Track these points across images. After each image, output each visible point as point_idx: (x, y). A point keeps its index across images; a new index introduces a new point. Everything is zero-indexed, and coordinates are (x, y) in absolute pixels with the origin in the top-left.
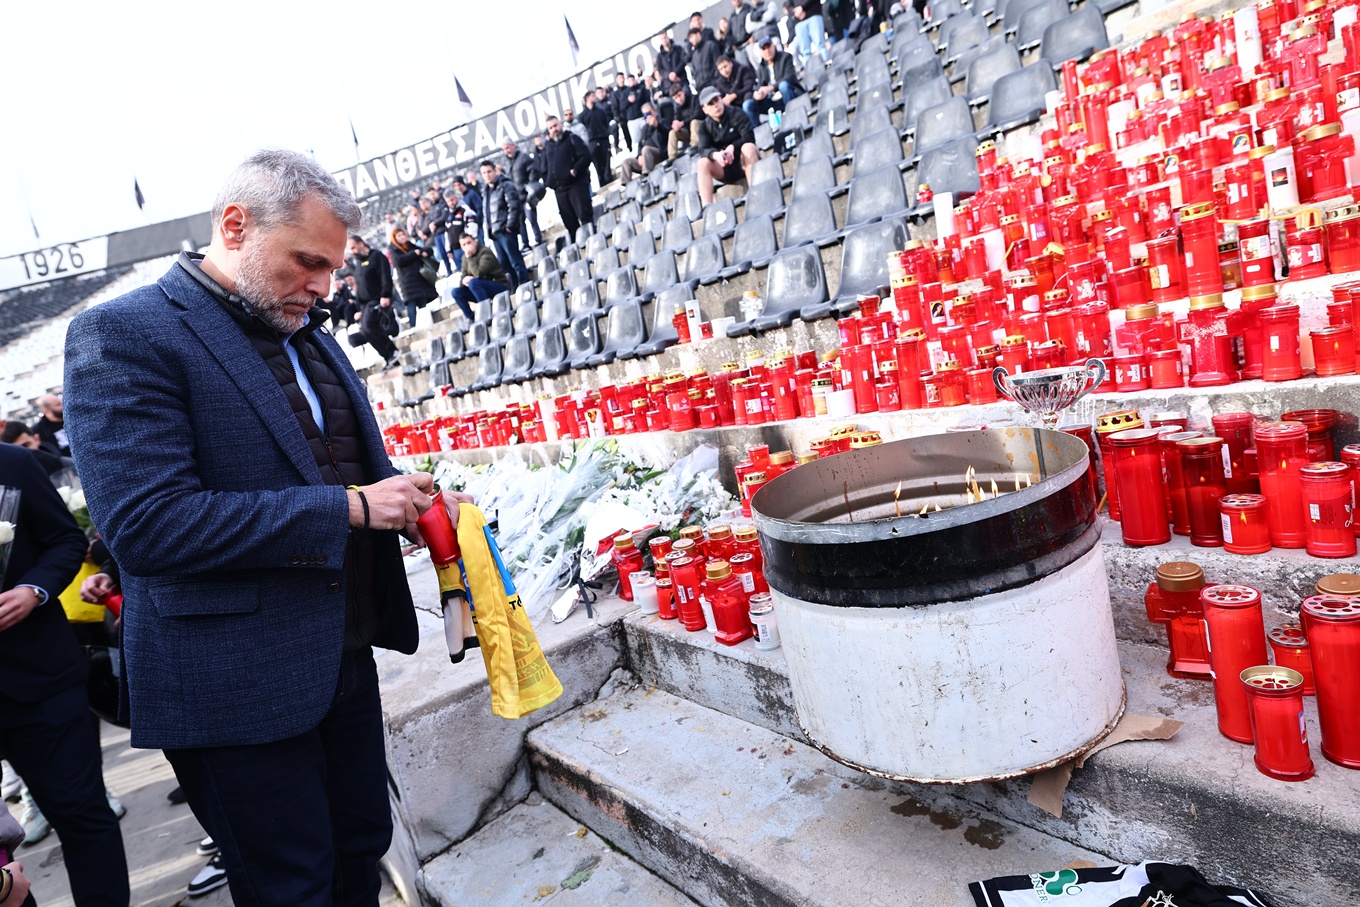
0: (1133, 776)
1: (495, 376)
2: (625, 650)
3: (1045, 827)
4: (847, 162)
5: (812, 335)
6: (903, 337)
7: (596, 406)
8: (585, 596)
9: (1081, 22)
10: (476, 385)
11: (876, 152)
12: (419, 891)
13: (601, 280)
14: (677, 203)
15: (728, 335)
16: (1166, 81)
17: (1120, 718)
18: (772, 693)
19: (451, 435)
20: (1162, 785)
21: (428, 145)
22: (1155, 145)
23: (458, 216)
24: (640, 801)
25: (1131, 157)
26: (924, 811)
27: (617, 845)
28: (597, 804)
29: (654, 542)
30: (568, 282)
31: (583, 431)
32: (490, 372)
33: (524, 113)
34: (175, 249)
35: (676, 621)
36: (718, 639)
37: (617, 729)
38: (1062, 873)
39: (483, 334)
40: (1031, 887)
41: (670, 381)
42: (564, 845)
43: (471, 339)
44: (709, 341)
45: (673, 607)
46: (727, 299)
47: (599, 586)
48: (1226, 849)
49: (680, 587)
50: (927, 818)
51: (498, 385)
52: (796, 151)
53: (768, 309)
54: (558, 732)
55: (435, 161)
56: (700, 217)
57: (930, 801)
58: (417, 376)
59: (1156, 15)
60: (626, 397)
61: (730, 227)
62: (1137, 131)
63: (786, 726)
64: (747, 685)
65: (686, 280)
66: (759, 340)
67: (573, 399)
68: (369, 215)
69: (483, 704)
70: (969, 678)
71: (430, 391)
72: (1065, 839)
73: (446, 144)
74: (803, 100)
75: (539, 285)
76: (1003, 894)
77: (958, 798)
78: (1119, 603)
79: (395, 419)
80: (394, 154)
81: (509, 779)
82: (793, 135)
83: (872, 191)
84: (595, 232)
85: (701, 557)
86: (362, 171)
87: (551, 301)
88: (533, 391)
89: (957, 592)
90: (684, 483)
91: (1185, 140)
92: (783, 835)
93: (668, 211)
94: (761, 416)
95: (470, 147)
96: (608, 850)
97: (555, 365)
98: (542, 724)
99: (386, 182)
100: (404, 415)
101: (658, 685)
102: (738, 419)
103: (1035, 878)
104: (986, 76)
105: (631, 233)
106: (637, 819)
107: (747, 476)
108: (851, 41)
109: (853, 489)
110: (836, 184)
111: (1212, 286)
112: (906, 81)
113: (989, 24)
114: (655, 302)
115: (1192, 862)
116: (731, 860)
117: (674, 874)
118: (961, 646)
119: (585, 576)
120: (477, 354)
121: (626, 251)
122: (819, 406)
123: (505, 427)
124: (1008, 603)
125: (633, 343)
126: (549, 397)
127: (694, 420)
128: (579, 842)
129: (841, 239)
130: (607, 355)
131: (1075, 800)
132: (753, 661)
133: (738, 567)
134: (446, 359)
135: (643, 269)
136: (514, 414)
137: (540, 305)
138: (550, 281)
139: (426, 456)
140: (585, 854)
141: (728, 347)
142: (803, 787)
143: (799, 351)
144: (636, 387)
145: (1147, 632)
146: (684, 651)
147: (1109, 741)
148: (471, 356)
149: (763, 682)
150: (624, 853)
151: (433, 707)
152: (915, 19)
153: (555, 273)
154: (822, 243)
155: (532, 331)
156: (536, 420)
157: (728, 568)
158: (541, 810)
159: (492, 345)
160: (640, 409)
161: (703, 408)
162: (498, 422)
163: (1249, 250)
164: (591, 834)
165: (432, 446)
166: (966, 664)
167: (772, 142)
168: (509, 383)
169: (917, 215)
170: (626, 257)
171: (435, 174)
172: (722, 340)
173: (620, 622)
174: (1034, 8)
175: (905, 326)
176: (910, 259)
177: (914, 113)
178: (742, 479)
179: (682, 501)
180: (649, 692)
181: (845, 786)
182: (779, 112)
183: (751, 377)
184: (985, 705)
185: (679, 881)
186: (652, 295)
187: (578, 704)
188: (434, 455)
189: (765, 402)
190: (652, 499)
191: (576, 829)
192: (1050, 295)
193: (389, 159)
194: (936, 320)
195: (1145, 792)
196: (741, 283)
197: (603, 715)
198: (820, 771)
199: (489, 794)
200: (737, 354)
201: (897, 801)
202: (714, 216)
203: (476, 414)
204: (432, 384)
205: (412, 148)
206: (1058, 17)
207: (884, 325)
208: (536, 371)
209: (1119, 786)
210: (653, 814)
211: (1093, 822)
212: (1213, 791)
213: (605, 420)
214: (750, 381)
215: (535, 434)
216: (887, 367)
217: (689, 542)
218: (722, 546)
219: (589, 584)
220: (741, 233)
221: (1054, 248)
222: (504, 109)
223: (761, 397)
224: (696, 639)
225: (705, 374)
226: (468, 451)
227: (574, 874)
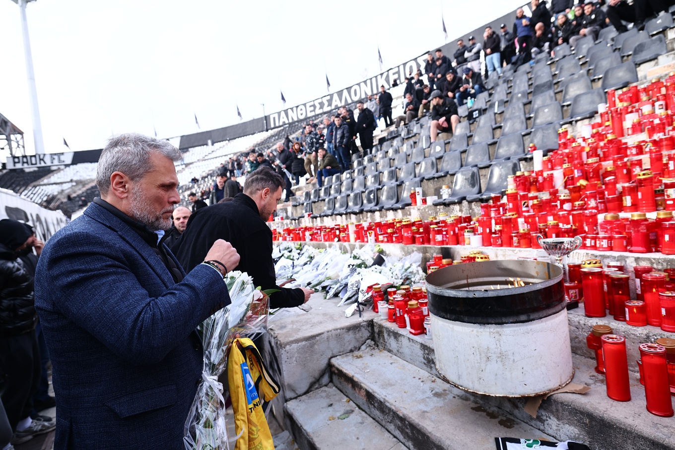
0: (566, 405)
1: (331, 211)
2: (373, 332)
3: (532, 424)
4: (500, 127)
5: (470, 208)
6: (509, 215)
7: (373, 230)
8: (359, 308)
9: (624, 68)
10: (322, 214)
11: (513, 125)
12: (284, 411)
13: (381, 172)
14: (419, 140)
15: (433, 204)
16: (657, 104)
17: (567, 384)
18: (430, 357)
19: (310, 235)
20: (576, 410)
21: (312, 103)
22: (643, 136)
23: (322, 138)
24: (372, 390)
25: (631, 140)
26: (484, 411)
27: (361, 407)
28: (355, 389)
29: (389, 290)
30: (367, 172)
31: (366, 240)
32: (329, 209)
33: (355, 91)
34: (205, 143)
35: (394, 324)
36: (411, 332)
37: (366, 362)
38: (534, 441)
39: (328, 192)
40: (520, 443)
41: (404, 223)
42: (340, 404)
43: (322, 193)
44: (425, 206)
45: (394, 317)
46: (436, 187)
47: (365, 305)
48: (599, 439)
49: (397, 309)
50: (485, 414)
51: (331, 215)
52: (477, 119)
53: (453, 194)
54: (343, 360)
55: (314, 110)
56: (429, 147)
57: (487, 408)
58: (298, 207)
59: (664, 67)
60: (385, 227)
61: (441, 154)
62: (637, 128)
63: (434, 371)
64: (420, 353)
65: (419, 177)
66: (447, 208)
67: (363, 225)
68: (283, 133)
69: (315, 344)
70: (500, 355)
71: (303, 214)
72: (539, 430)
73: (319, 103)
74: (486, 94)
75: (354, 171)
76: (508, 443)
77: (499, 408)
78: (580, 340)
79: (287, 225)
80: (297, 107)
81: (322, 375)
82: (477, 112)
83: (508, 144)
84: (381, 150)
85: (408, 298)
86: (283, 114)
87: (358, 179)
88: (347, 219)
89: (497, 321)
90: (406, 267)
91: (657, 136)
92: (425, 410)
93: (415, 143)
94: (442, 242)
95: (330, 105)
96: (357, 408)
97: (357, 209)
98: (336, 356)
99: (292, 119)
100: (291, 223)
101: (385, 349)
102: (432, 242)
103: (522, 440)
104: (574, 90)
105: (397, 151)
106: (370, 396)
107: (431, 267)
108: (513, 66)
109: (471, 278)
110: (493, 138)
111: (650, 208)
112: (535, 89)
113: (581, 63)
114: (404, 185)
115: (587, 444)
116: (404, 415)
117: (382, 420)
118: (497, 342)
119: (360, 300)
120: (324, 200)
121: (394, 160)
122: (467, 241)
123: (332, 234)
124: (518, 328)
125: (391, 203)
126: (353, 224)
127: (413, 240)
128: (347, 404)
129: (490, 165)
130: (380, 208)
131: (544, 413)
132: (423, 343)
133: (422, 304)
134: (311, 201)
135: (400, 169)
136: (337, 229)
137: (353, 181)
138: (359, 171)
139: (299, 242)
140: (348, 408)
141: (433, 210)
142: (437, 395)
143: (464, 215)
144: (390, 224)
145: (591, 354)
146: (396, 335)
147: (559, 391)
148: (321, 200)
149: (426, 352)
150: (363, 411)
151: (297, 341)
152: (546, 57)
153: (361, 167)
154: (481, 166)
155: (349, 192)
156: (346, 232)
157: (417, 304)
158: (332, 390)
159: (331, 197)
160: (391, 233)
161: (418, 236)
162: (330, 231)
163: (668, 194)
164: (351, 402)
165: (302, 238)
166: (499, 349)
167: (467, 113)
168: (337, 215)
169: (527, 158)
170: (393, 162)
171: (313, 116)
172: (431, 206)
173: (372, 321)
174: (603, 59)
175: (510, 210)
176: (518, 179)
177: (536, 106)
178: (429, 269)
179: (404, 275)
180: (381, 351)
181: (454, 397)
182: (473, 99)
183: (441, 225)
184: (506, 367)
185: (383, 423)
186: (402, 182)
187: (351, 351)
188: (302, 242)
189: (444, 236)
190: (391, 272)
191: (345, 399)
192: (577, 203)
193: (295, 109)
194: (524, 209)
195: (570, 413)
196: (443, 181)
197: (361, 357)
198: (445, 390)
199: (313, 380)
200: (437, 213)
201: (474, 405)
202: (435, 148)
203: (321, 227)
204: (304, 211)
205: (305, 105)
206: (615, 65)
207: (501, 209)
208: (349, 211)
209: (560, 408)
210: (376, 395)
211: (550, 423)
212: (595, 414)
213: (375, 236)
214: (439, 227)
215: (345, 238)
216: (498, 228)
217: (404, 291)
218: (417, 295)
219: (361, 304)
220: (446, 158)
221: (583, 182)
222: (347, 89)
223: (442, 234)
224: (402, 331)
225: (421, 221)
226: (317, 242)
227: (343, 414)
